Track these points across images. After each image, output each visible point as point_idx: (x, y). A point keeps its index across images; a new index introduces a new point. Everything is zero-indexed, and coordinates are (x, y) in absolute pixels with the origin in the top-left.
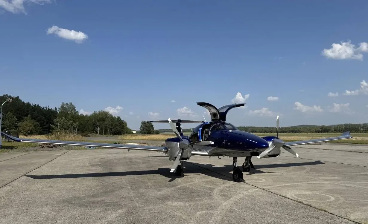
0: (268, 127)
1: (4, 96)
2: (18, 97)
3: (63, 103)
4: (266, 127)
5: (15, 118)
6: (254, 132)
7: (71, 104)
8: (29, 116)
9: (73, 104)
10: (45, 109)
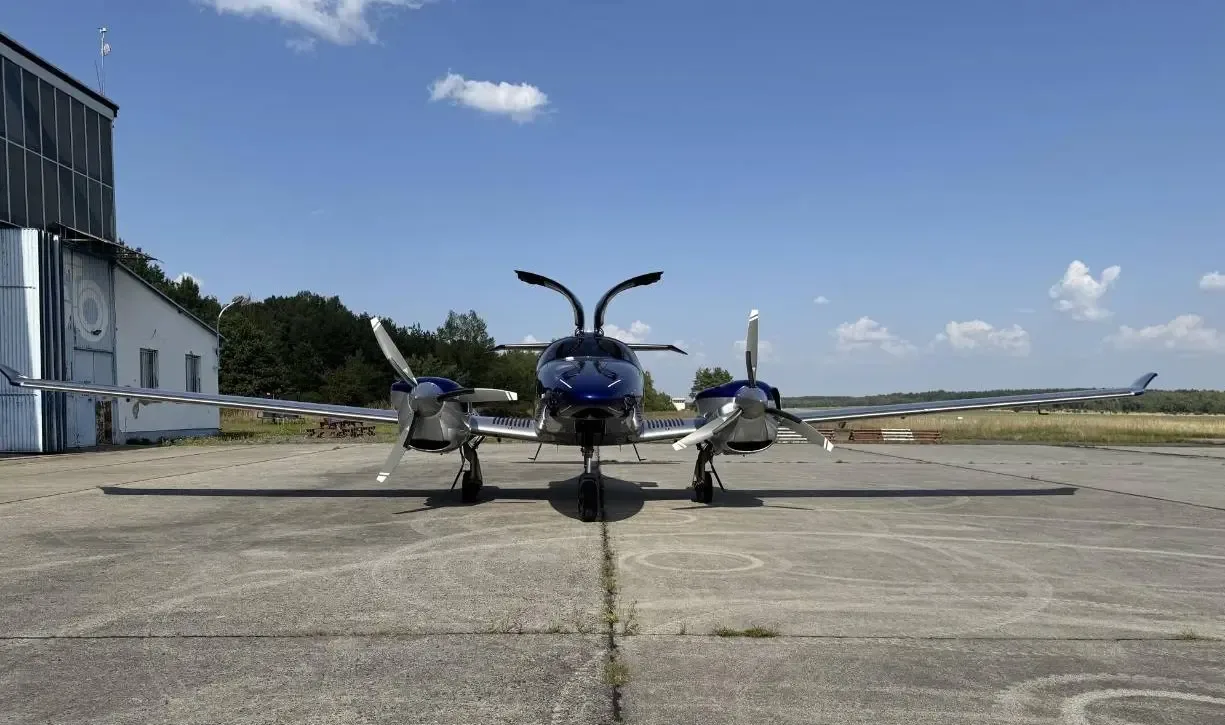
0: (1193, 391)
1: (298, 296)
2: (337, 298)
3: (451, 314)
4: (1184, 391)
5: (317, 360)
6: (1133, 410)
7: (474, 315)
8: (359, 353)
9: (479, 316)
10: (409, 332)
